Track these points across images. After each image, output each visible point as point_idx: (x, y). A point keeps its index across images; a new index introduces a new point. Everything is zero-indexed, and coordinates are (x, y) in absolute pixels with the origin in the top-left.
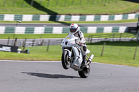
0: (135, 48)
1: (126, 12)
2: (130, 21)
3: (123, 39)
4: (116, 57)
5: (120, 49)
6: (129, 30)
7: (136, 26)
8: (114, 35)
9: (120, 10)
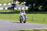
0: (11, 14)
1: (8, 2)
2: (9, 5)
3: (7, 12)
4: (5, 18)
5: (6, 15)
6: (9, 9)
7: (11, 7)
8: (3, 10)
9: (5, 2)
